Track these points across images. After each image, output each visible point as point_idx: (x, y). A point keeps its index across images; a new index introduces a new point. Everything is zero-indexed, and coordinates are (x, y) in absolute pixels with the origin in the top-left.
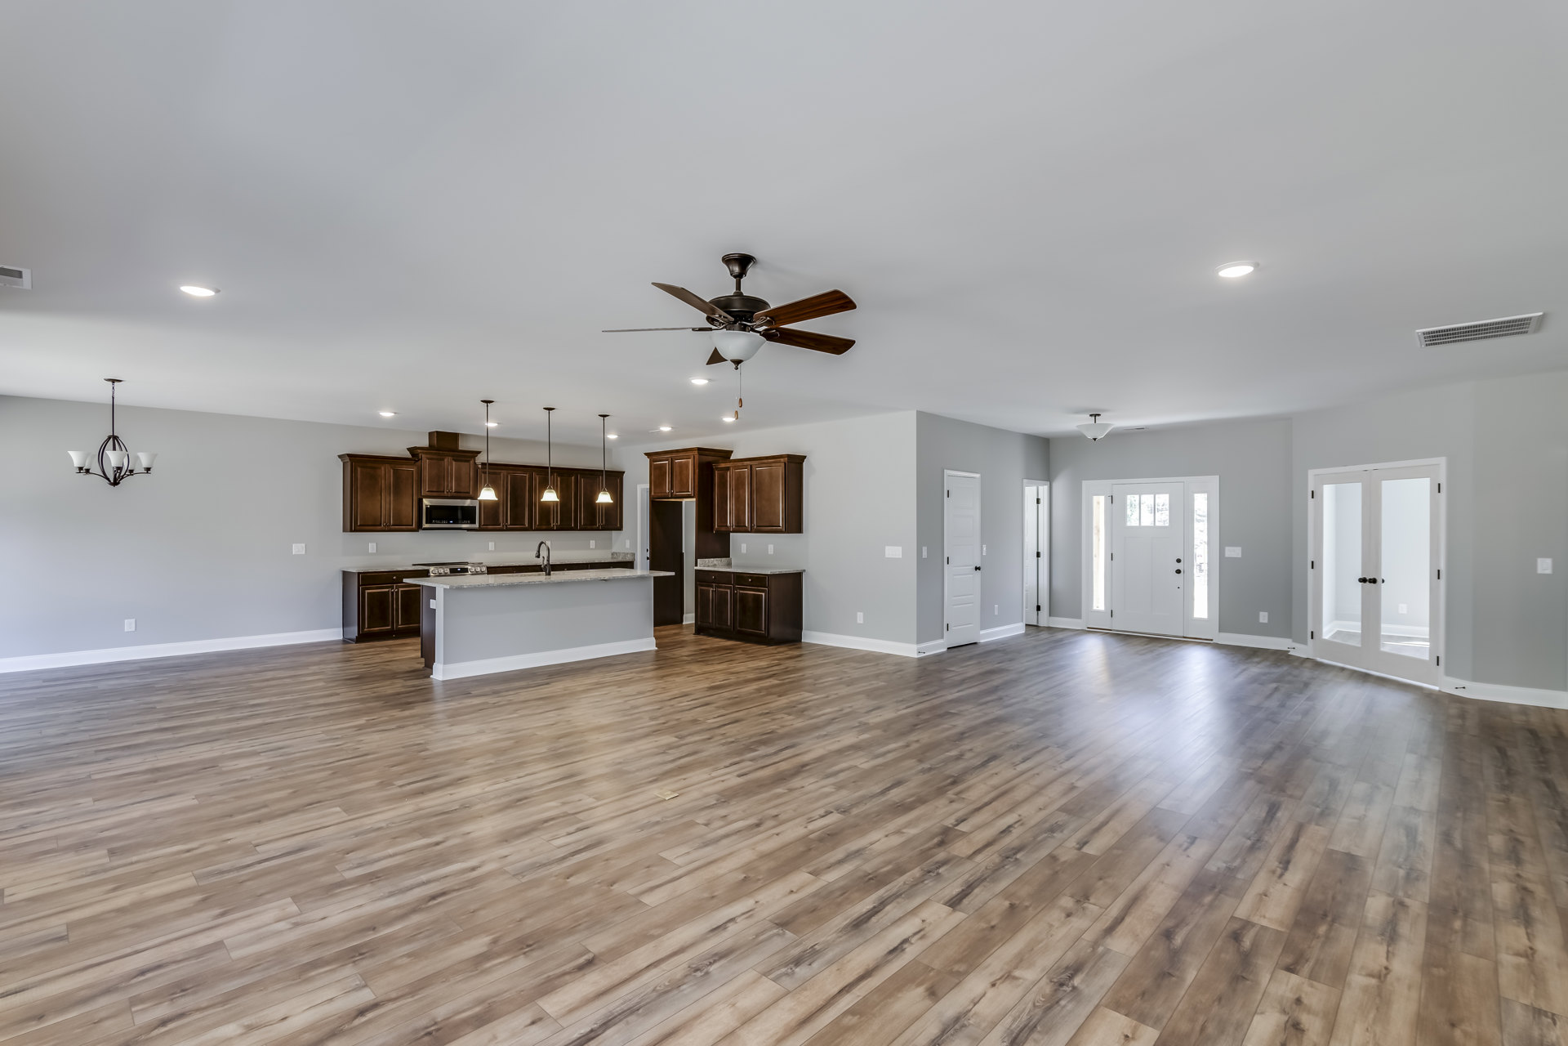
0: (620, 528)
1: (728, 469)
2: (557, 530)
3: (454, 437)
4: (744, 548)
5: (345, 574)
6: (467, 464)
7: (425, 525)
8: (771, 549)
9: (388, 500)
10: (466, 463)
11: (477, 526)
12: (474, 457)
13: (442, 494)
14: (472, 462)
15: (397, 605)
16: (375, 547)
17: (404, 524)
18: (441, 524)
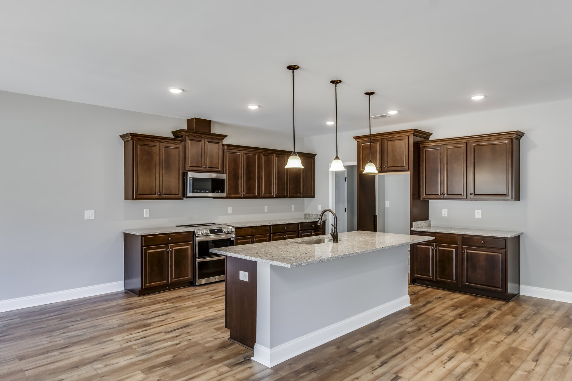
0: (313, 196)
2: (276, 198)
3: (207, 123)
4: (445, 213)
5: (127, 237)
6: (217, 145)
7: (189, 194)
8: (478, 214)
9: (161, 173)
11: (225, 195)
12: (222, 139)
13: (199, 169)
14: (220, 144)
15: (171, 262)
16: (149, 213)
17: (172, 193)
18: (200, 193)
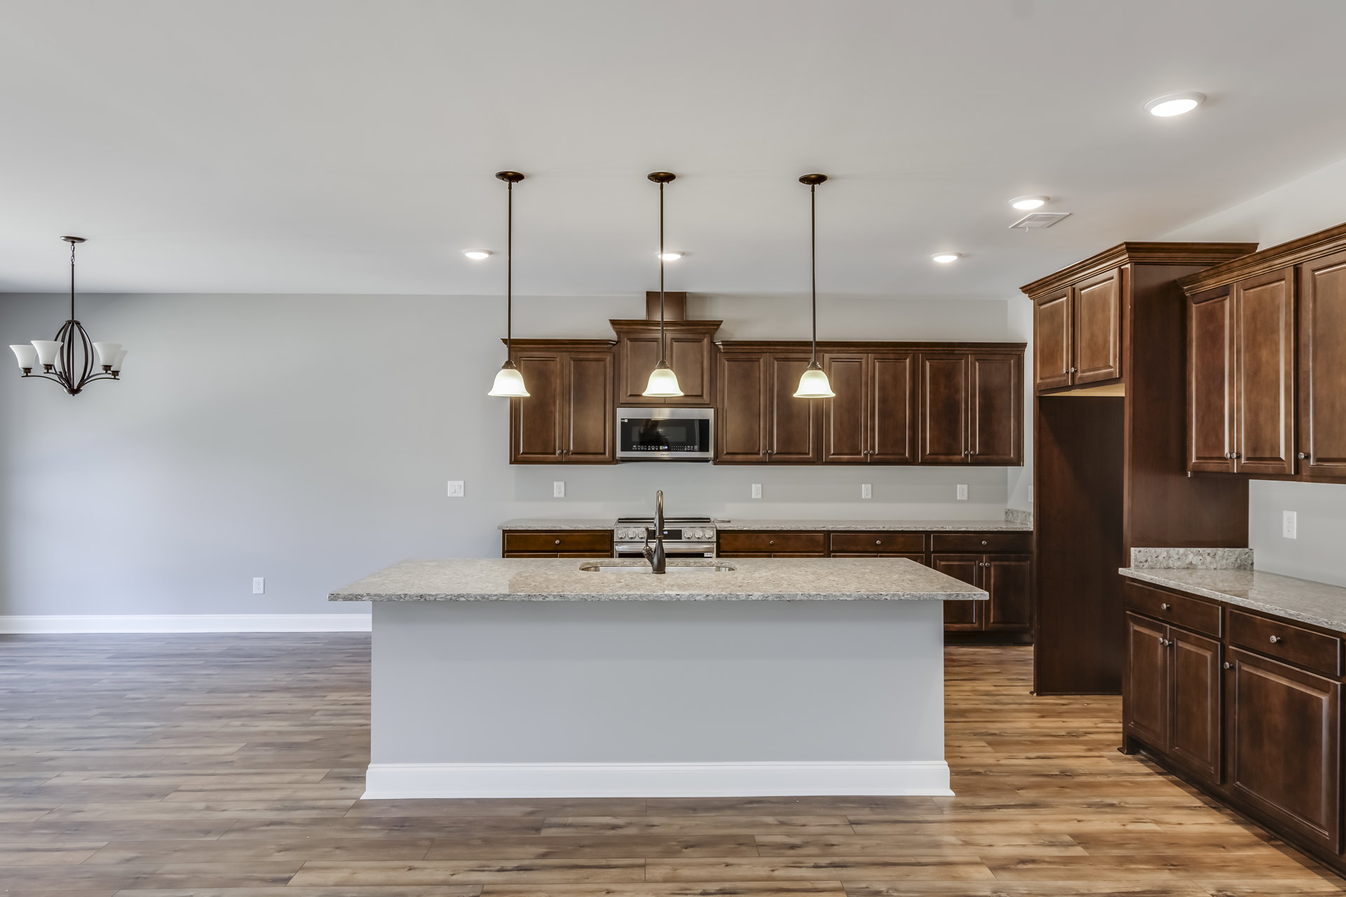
0: (1016, 460)
1: (1225, 291)
3: (678, 300)
7: (625, 454)
9: (566, 412)
10: (696, 344)
11: (712, 455)
12: (711, 332)
14: (706, 341)
16: (563, 489)
17: (590, 451)
18: (647, 451)
